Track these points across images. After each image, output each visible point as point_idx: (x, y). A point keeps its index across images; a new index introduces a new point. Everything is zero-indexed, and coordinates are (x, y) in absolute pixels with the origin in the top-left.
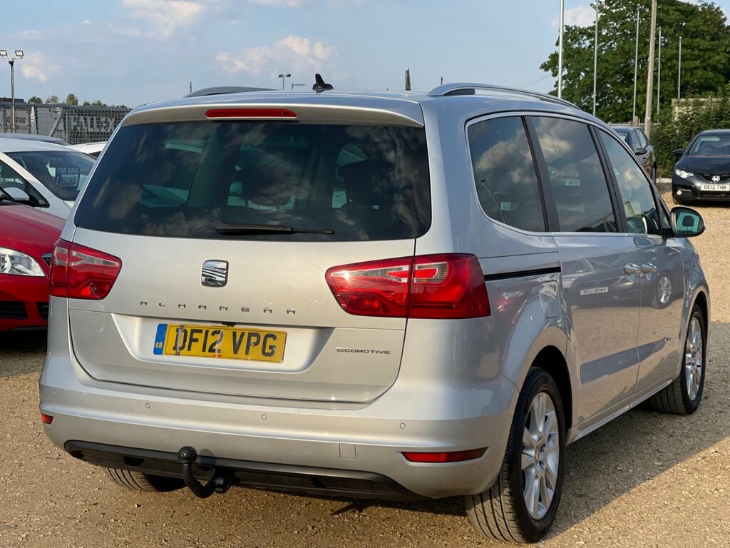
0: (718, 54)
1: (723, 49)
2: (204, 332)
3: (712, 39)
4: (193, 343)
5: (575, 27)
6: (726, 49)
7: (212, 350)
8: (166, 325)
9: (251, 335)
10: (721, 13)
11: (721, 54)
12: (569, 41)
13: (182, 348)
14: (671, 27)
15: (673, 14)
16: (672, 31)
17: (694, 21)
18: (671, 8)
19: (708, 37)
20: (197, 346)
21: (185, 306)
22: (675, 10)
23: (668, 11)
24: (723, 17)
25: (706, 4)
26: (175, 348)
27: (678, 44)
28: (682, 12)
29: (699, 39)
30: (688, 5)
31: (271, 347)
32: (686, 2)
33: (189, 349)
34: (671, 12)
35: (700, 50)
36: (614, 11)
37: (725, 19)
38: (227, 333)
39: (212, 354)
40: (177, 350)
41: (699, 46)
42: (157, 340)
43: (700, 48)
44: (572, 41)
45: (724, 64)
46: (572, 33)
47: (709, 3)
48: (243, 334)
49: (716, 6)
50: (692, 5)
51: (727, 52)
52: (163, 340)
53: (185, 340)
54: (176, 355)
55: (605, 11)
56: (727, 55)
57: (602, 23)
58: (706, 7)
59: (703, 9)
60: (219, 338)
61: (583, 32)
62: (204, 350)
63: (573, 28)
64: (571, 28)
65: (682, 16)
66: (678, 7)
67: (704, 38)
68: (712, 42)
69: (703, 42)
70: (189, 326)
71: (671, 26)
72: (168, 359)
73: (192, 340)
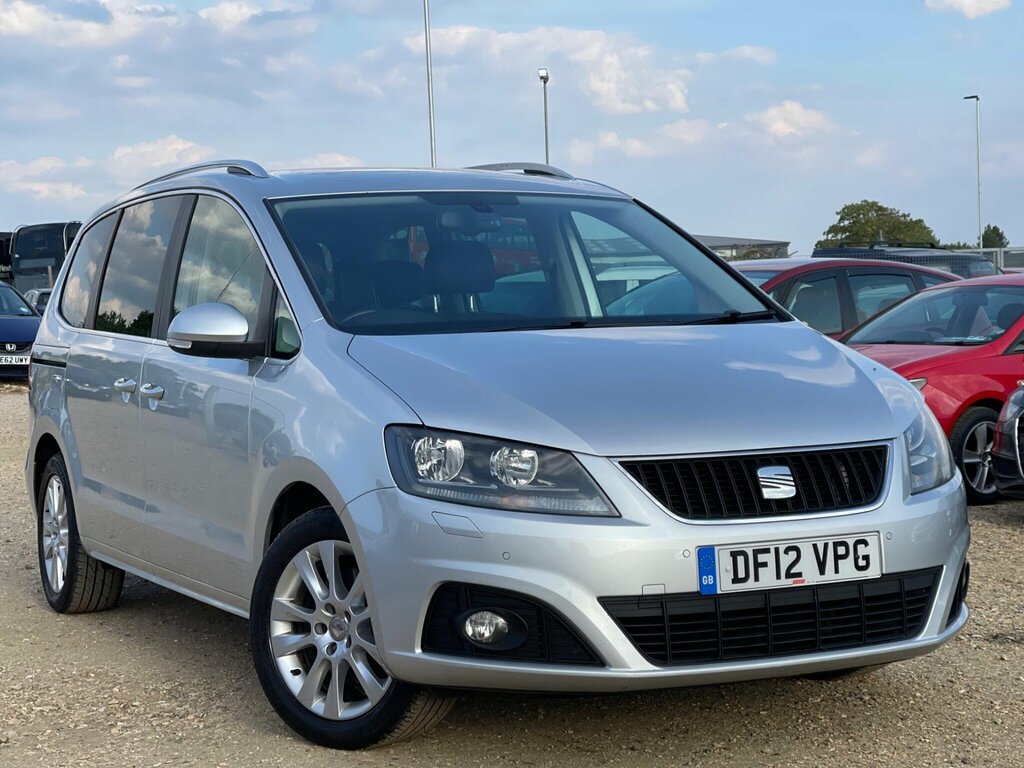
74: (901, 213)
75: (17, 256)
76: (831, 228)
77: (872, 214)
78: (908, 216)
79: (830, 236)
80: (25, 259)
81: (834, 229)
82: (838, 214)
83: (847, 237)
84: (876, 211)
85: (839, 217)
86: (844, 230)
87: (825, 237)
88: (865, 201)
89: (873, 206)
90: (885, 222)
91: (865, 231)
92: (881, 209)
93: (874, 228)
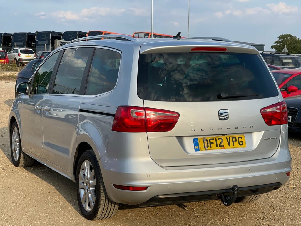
2: (215, 139)
4: (212, 144)
7: (220, 146)
8: (197, 139)
9: (233, 138)
13: (208, 147)
20: (214, 145)
21: (213, 129)
26: (204, 147)
31: (242, 142)
33: (211, 147)
38: (224, 138)
39: (221, 148)
40: (206, 148)
42: (195, 145)
48: (230, 138)
52: (198, 145)
53: (208, 144)
54: (206, 150)
60: (221, 141)
62: (217, 146)
70: (208, 138)
72: (202, 152)
73: (211, 143)
74: (298, 38)
75: (37, 40)
76: (276, 42)
77: (289, 38)
78: (300, 39)
79: (276, 44)
80: (39, 41)
81: (277, 42)
82: (278, 38)
83: (281, 45)
84: (290, 37)
85: (279, 39)
86: (280, 42)
87: (274, 44)
88: (286, 34)
89: (289, 35)
90: (293, 41)
91: (287, 43)
92: (291, 36)
93: (289, 42)
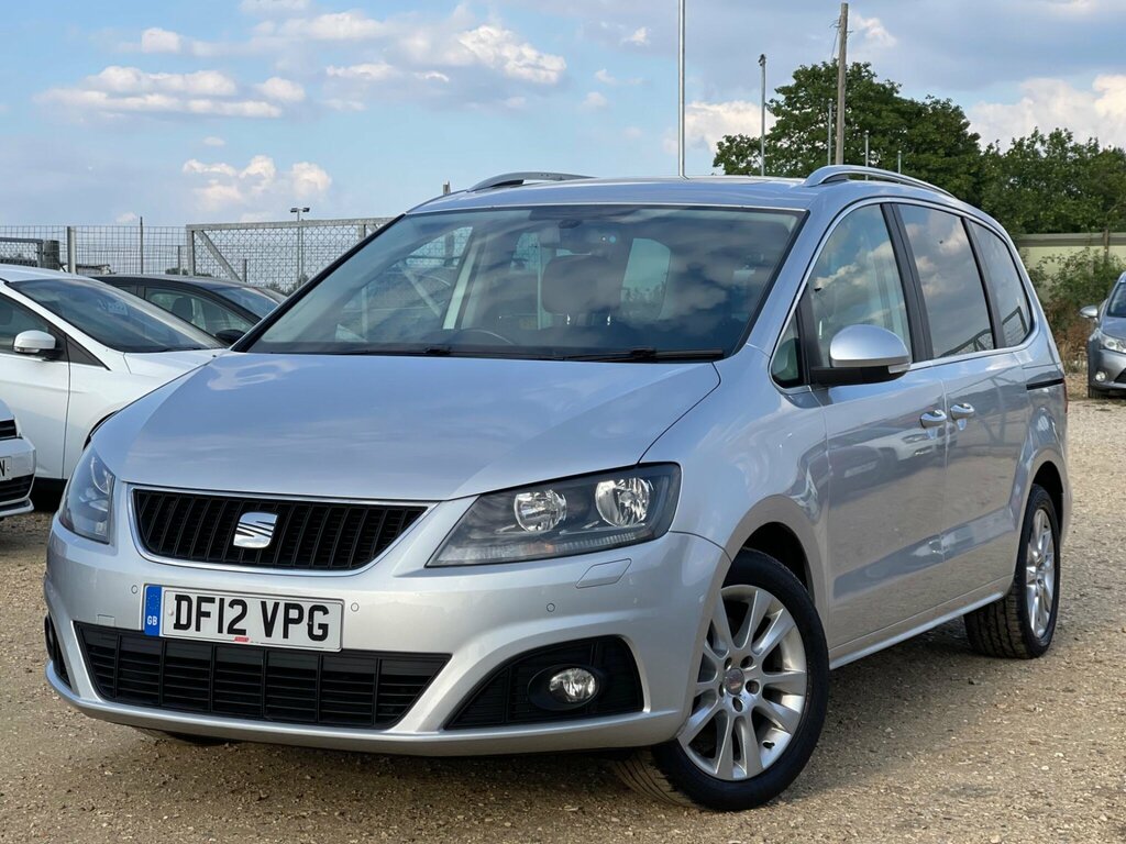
0: (957, 177)
1: (964, 168)
3: (948, 155)
5: (741, 137)
6: (968, 170)
10: (961, 115)
11: (962, 176)
12: (734, 158)
14: (884, 136)
15: (887, 117)
16: (885, 143)
17: (920, 126)
18: (884, 107)
19: (941, 152)
22: (892, 111)
23: (880, 111)
24: (964, 121)
25: (937, 102)
27: (896, 162)
28: (902, 113)
29: (927, 155)
30: (912, 102)
32: (909, 99)
34: (884, 114)
35: (929, 171)
36: (797, 112)
37: (967, 125)
41: (928, 165)
43: (930, 167)
44: (737, 158)
45: (966, 191)
46: (737, 145)
47: (943, 100)
49: (953, 105)
50: (917, 104)
51: (970, 174)
55: (784, 114)
56: (970, 178)
57: (781, 131)
58: (939, 107)
59: (934, 109)
61: (754, 145)
63: (738, 139)
64: (734, 140)
65: (901, 120)
66: (896, 106)
67: (936, 153)
68: (948, 158)
69: (934, 158)
71: (884, 133)
